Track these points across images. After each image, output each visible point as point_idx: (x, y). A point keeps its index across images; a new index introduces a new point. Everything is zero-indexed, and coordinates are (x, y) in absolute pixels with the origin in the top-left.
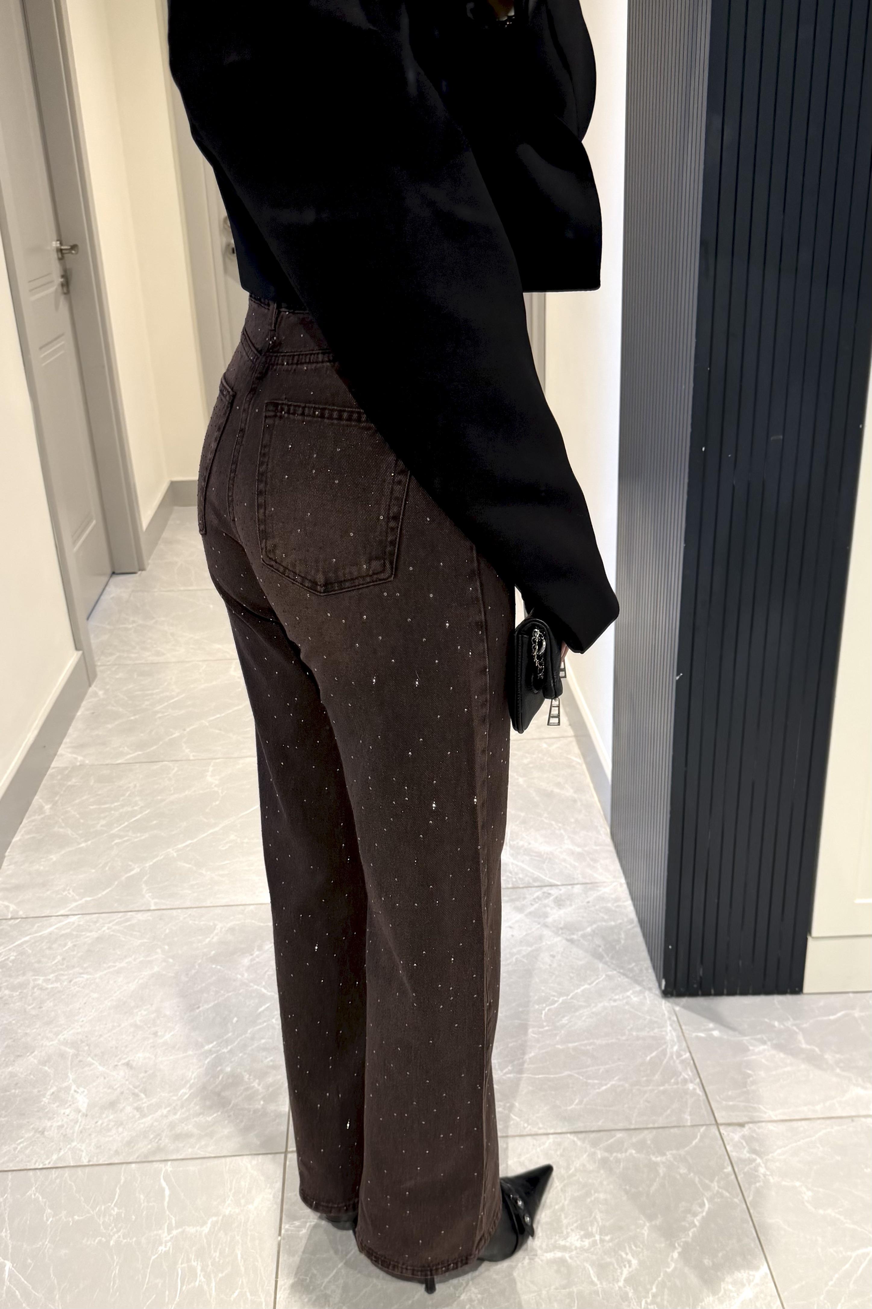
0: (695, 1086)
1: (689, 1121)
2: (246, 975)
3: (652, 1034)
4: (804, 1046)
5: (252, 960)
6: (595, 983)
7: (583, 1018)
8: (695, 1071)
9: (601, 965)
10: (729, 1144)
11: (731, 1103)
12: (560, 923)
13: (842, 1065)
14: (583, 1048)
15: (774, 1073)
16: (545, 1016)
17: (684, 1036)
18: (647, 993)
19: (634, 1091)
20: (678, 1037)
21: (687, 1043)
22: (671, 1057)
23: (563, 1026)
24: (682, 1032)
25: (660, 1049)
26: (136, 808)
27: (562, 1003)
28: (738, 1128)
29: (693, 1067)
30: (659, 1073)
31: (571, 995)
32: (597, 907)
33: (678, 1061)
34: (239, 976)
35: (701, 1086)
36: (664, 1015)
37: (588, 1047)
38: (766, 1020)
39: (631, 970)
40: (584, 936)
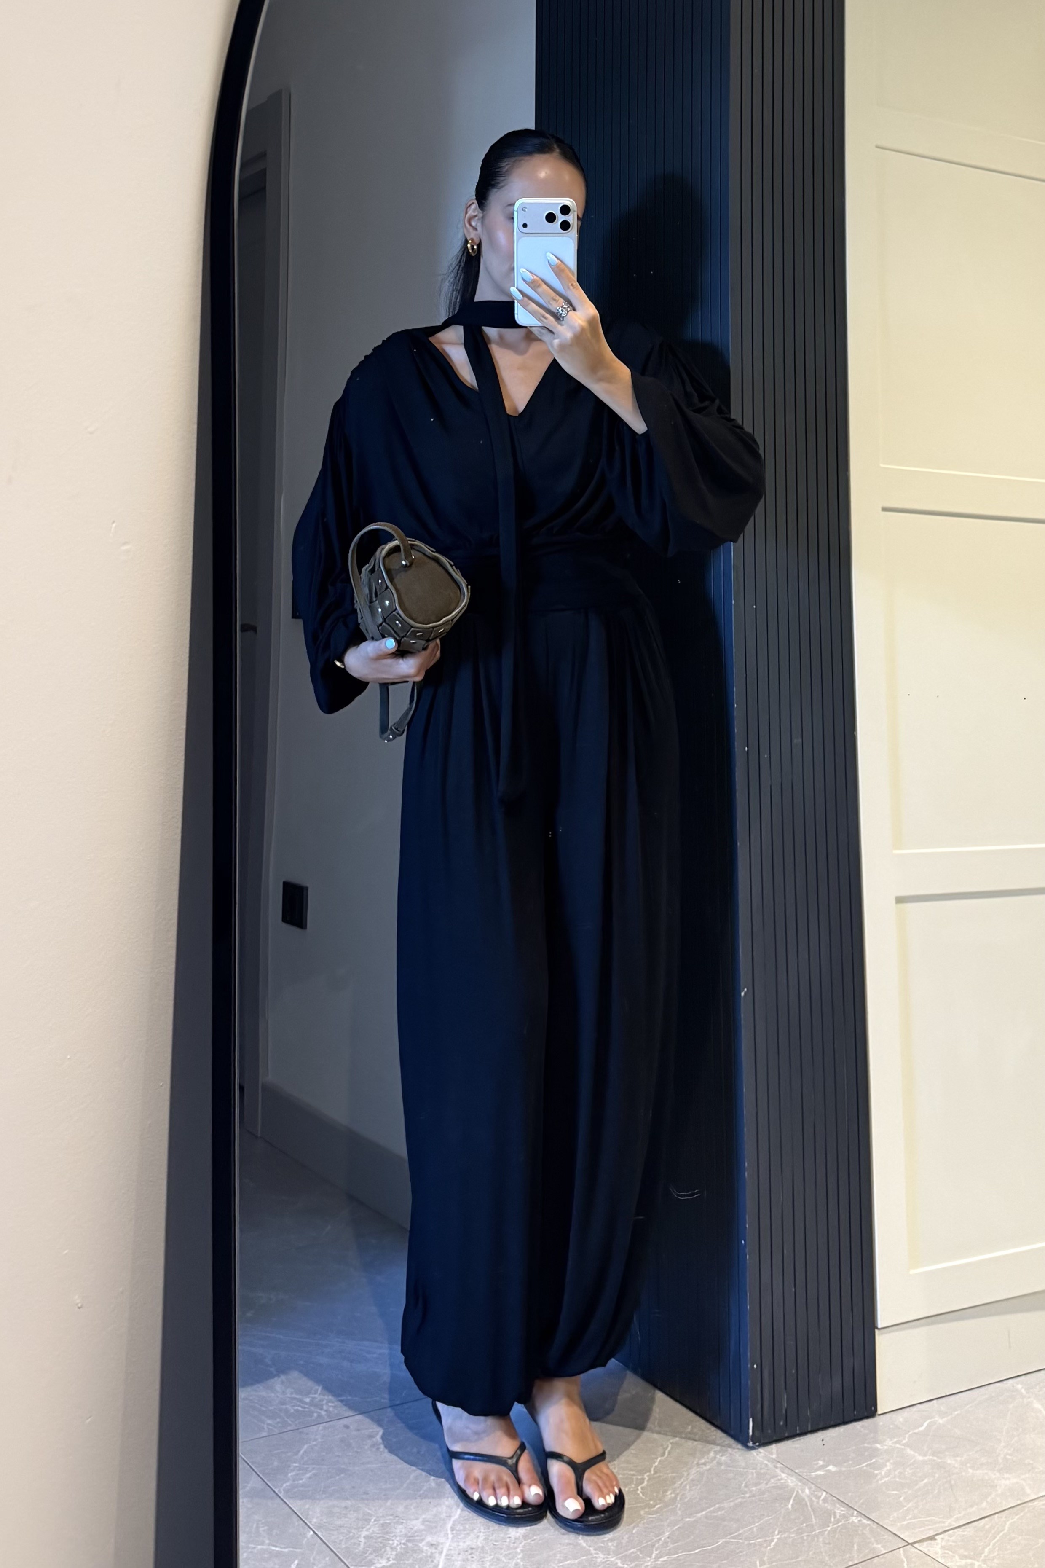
0: (859, 1519)
1: (882, 1549)
3: (769, 1485)
4: (921, 1458)
6: (666, 1454)
7: (688, 1487)
8: (844, 1505)
9: (655, 1436)
10: (938, 1557)
11: (905, 1523)
13: (968, 1465)
15: (917, 1487)
16: (643, 1495)
17: (805, 1479)
19: (805, 1538)
20: (801, 1481)
21: (811, 1483)
22: (810, 1500)
23: (674, 1500)
24: (800, 1475)
25: (794, 1495)
27: (649, 1479)
28: (933, 1542)
29: (840, 1502)
30: (813, 1517)
31: (652, 1469)
33: (821, 1502)
35: (863, 1516)
36: (768, 1465)
38: (866, 1445)
39: (691, 1433)
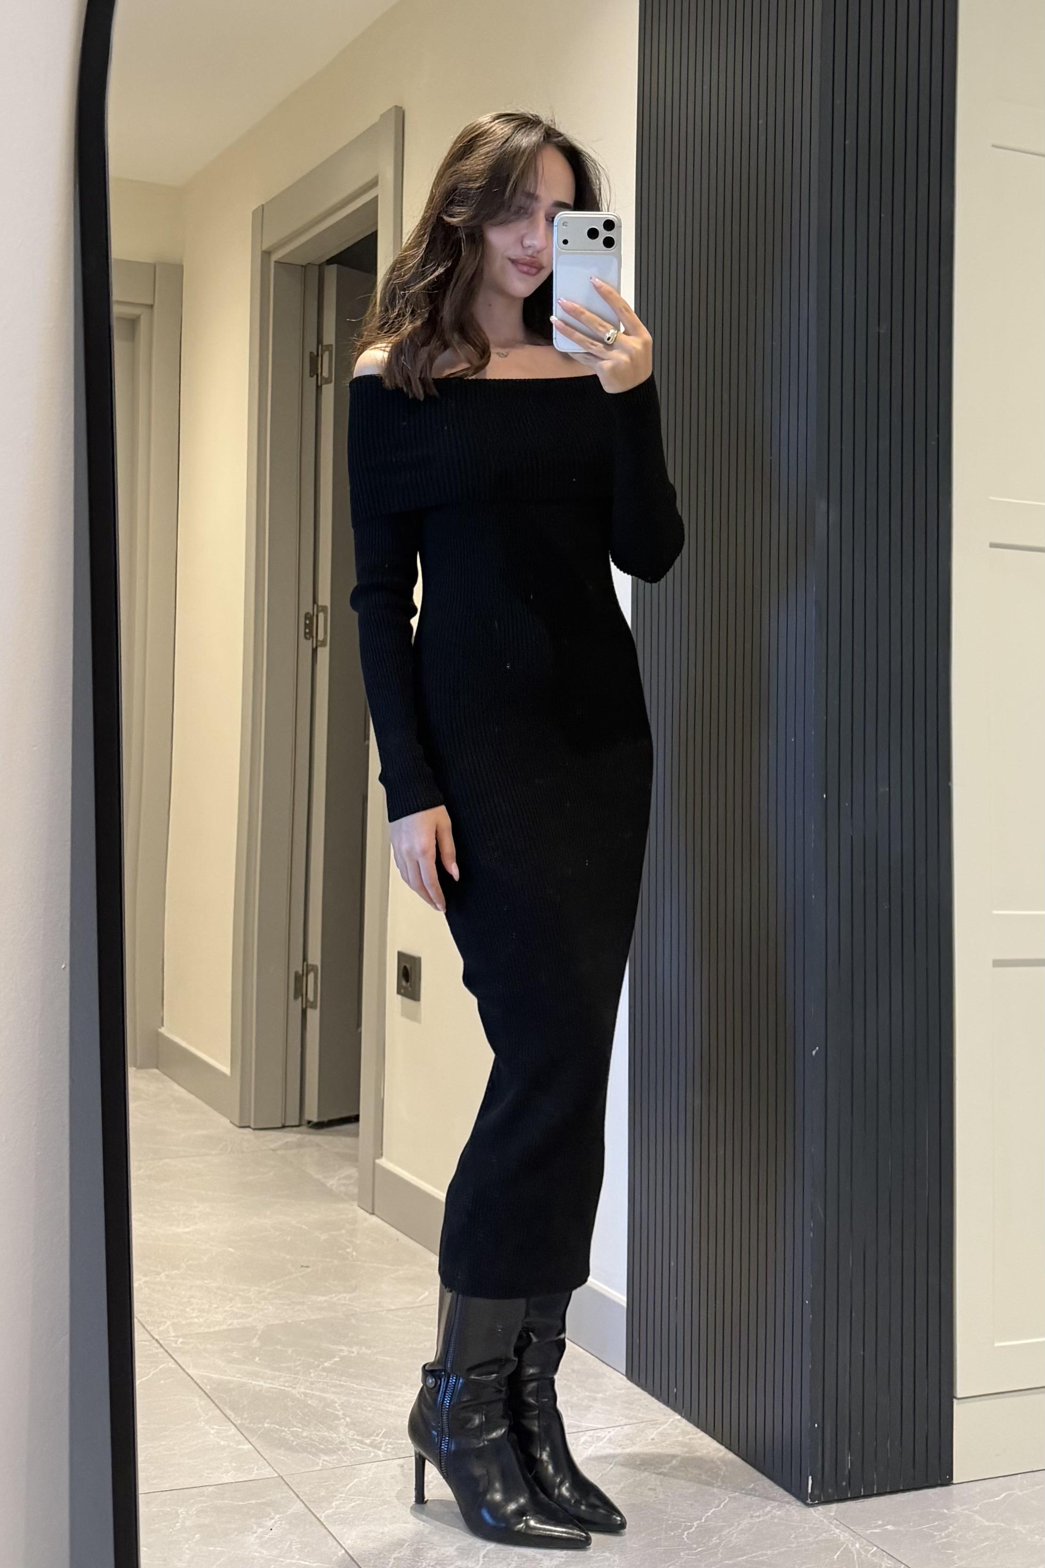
2: (265, 1552)
3: (820, 1538)
4: (988, 1524)
5: (261, 1537)
6: (722, 1506)
8: (895, 1560)
9: (715, 1490)
12: (636, 1461)
13: (1037, 1532)
14: (754, 1559)
16: (687, 1539)
17: (860, 1535)
18: (787, 1506)
20: (852, 1536)
21: (865, 1539)
22: (859, 1553)
23: (717, 1545)
24: (855, 1532)
25: (843, 1548)
27: (697, 1527)
29: (890, 1557)
32: (668, 1442)
33: (869, 1555)
34: (257, 1554)
36: (822, 1521)
37: (761, 1558)
38: (933, 1510)
39: (753, 1489)
40: (672, 1468)
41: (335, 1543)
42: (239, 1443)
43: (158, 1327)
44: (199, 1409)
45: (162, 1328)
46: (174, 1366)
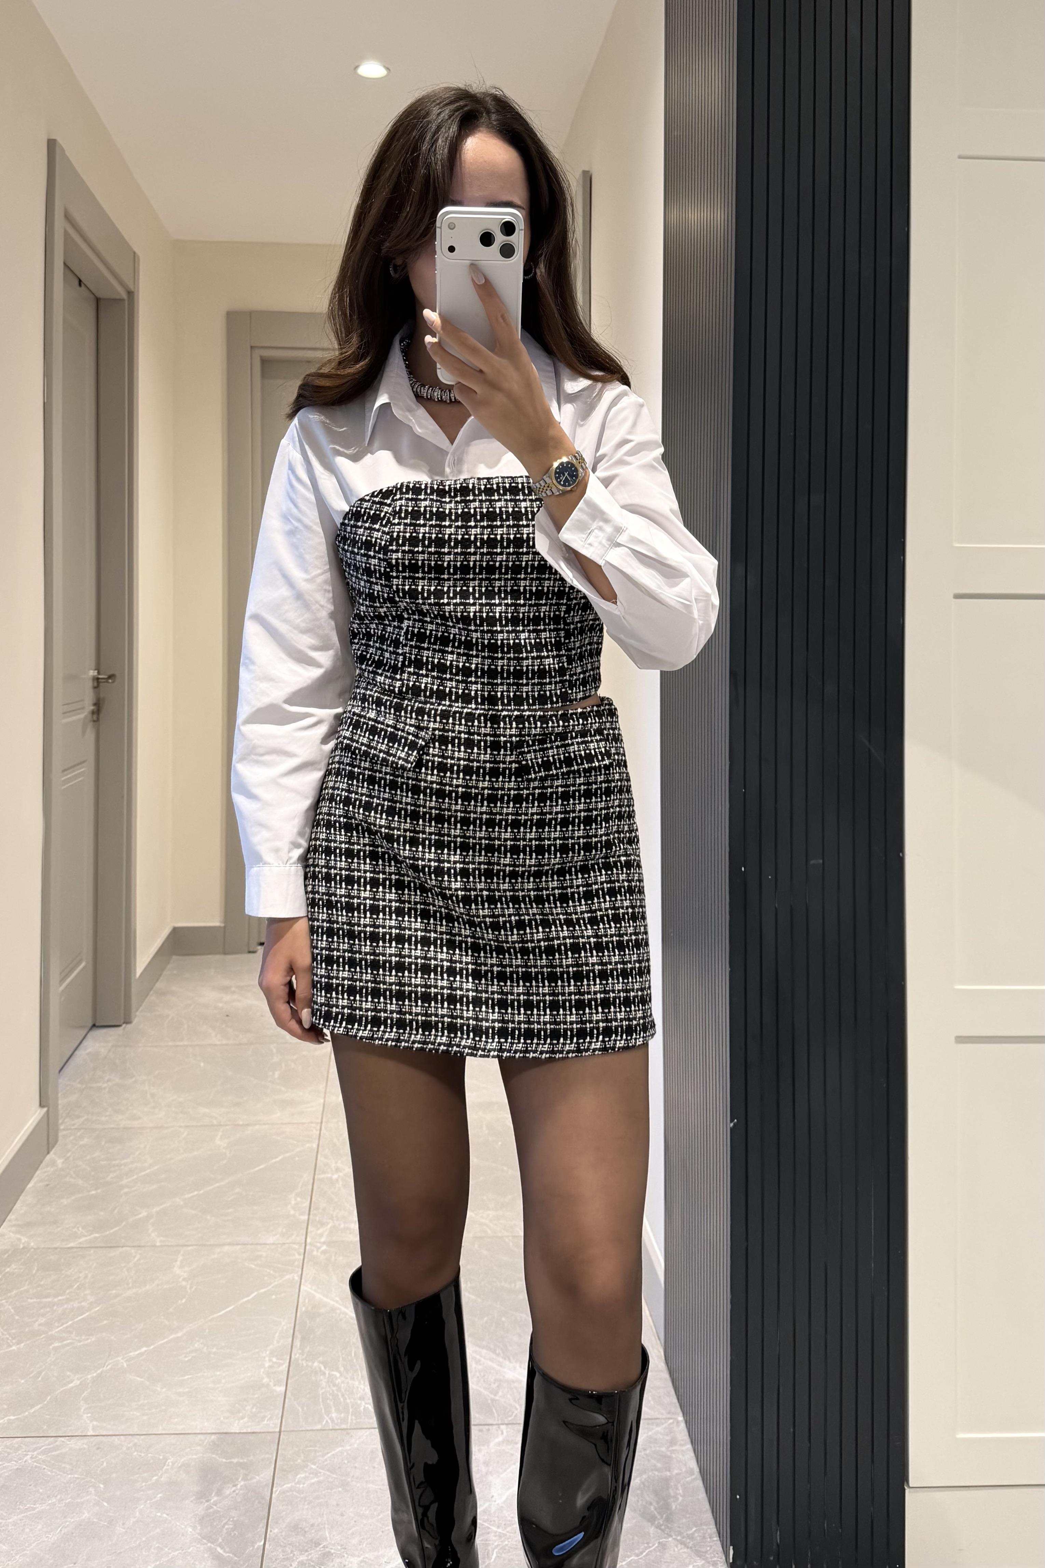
6: (643, 1554)
9: (652, 1530)
26: (83, 1304)
32: (648, 1452)
41: (264, 1530)
42: (278, 1383)
43: (318, 1229)
44: (277, 1335)
45: (319, 1232)
46: (297, 1278)
